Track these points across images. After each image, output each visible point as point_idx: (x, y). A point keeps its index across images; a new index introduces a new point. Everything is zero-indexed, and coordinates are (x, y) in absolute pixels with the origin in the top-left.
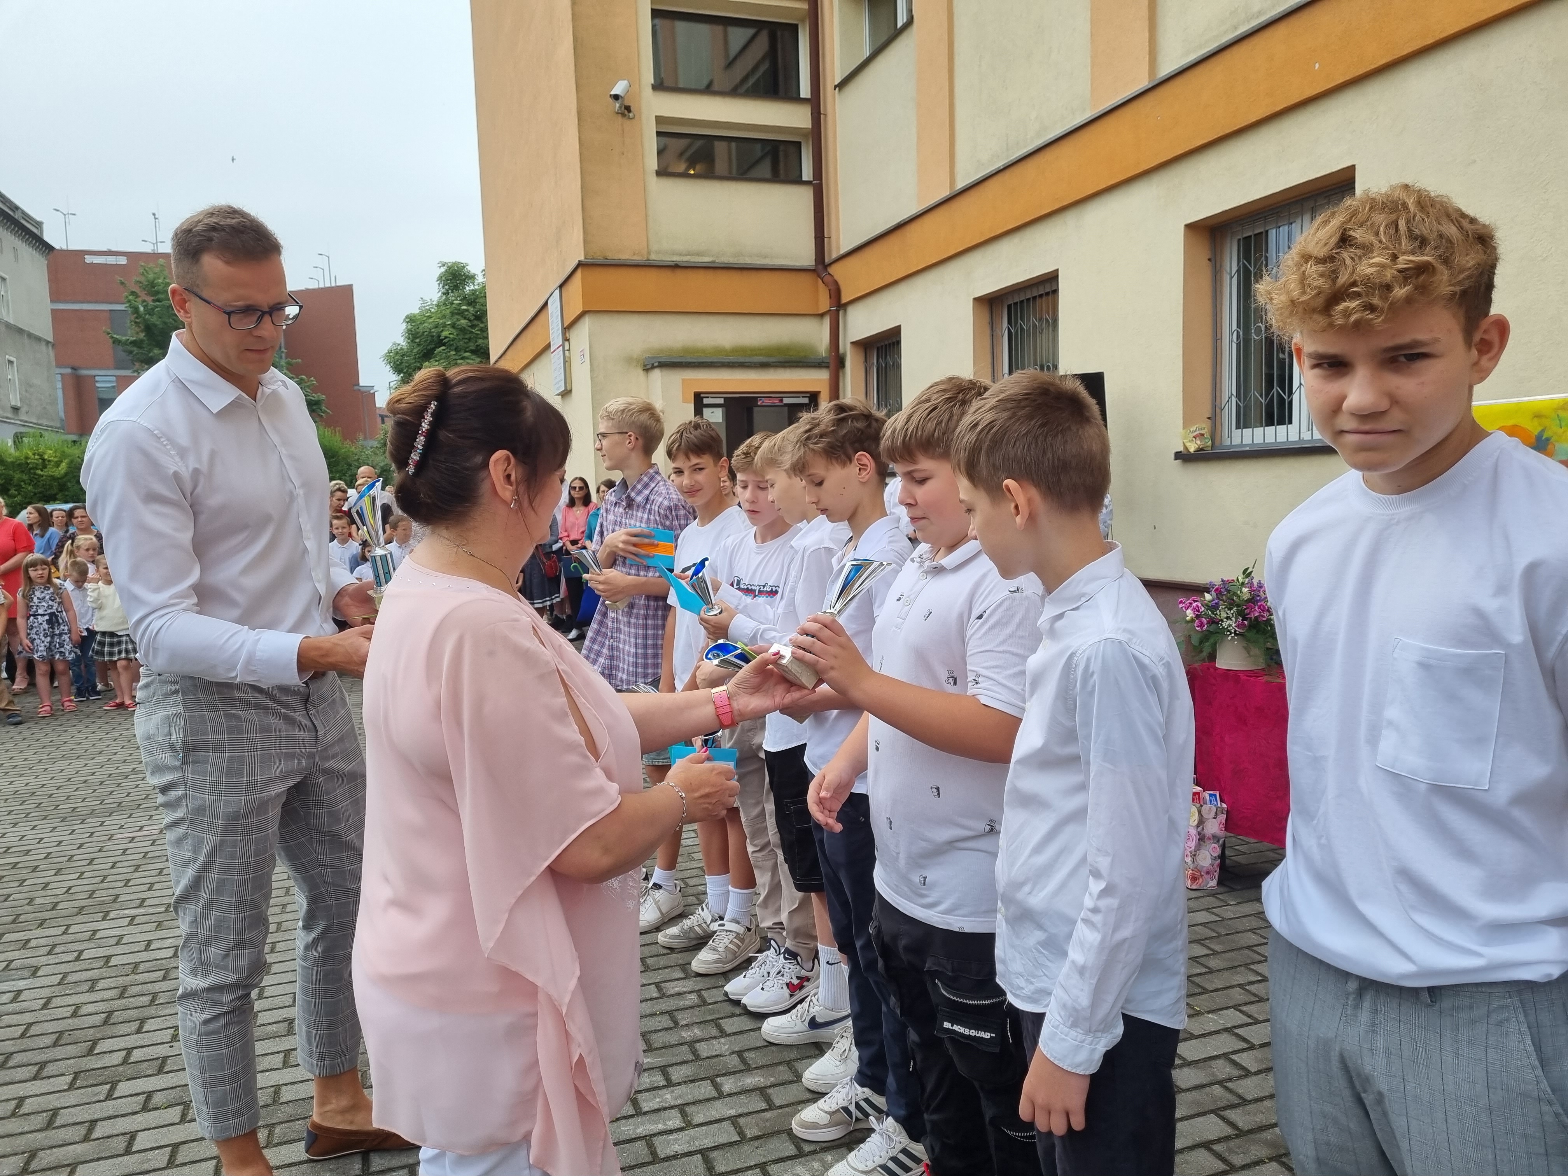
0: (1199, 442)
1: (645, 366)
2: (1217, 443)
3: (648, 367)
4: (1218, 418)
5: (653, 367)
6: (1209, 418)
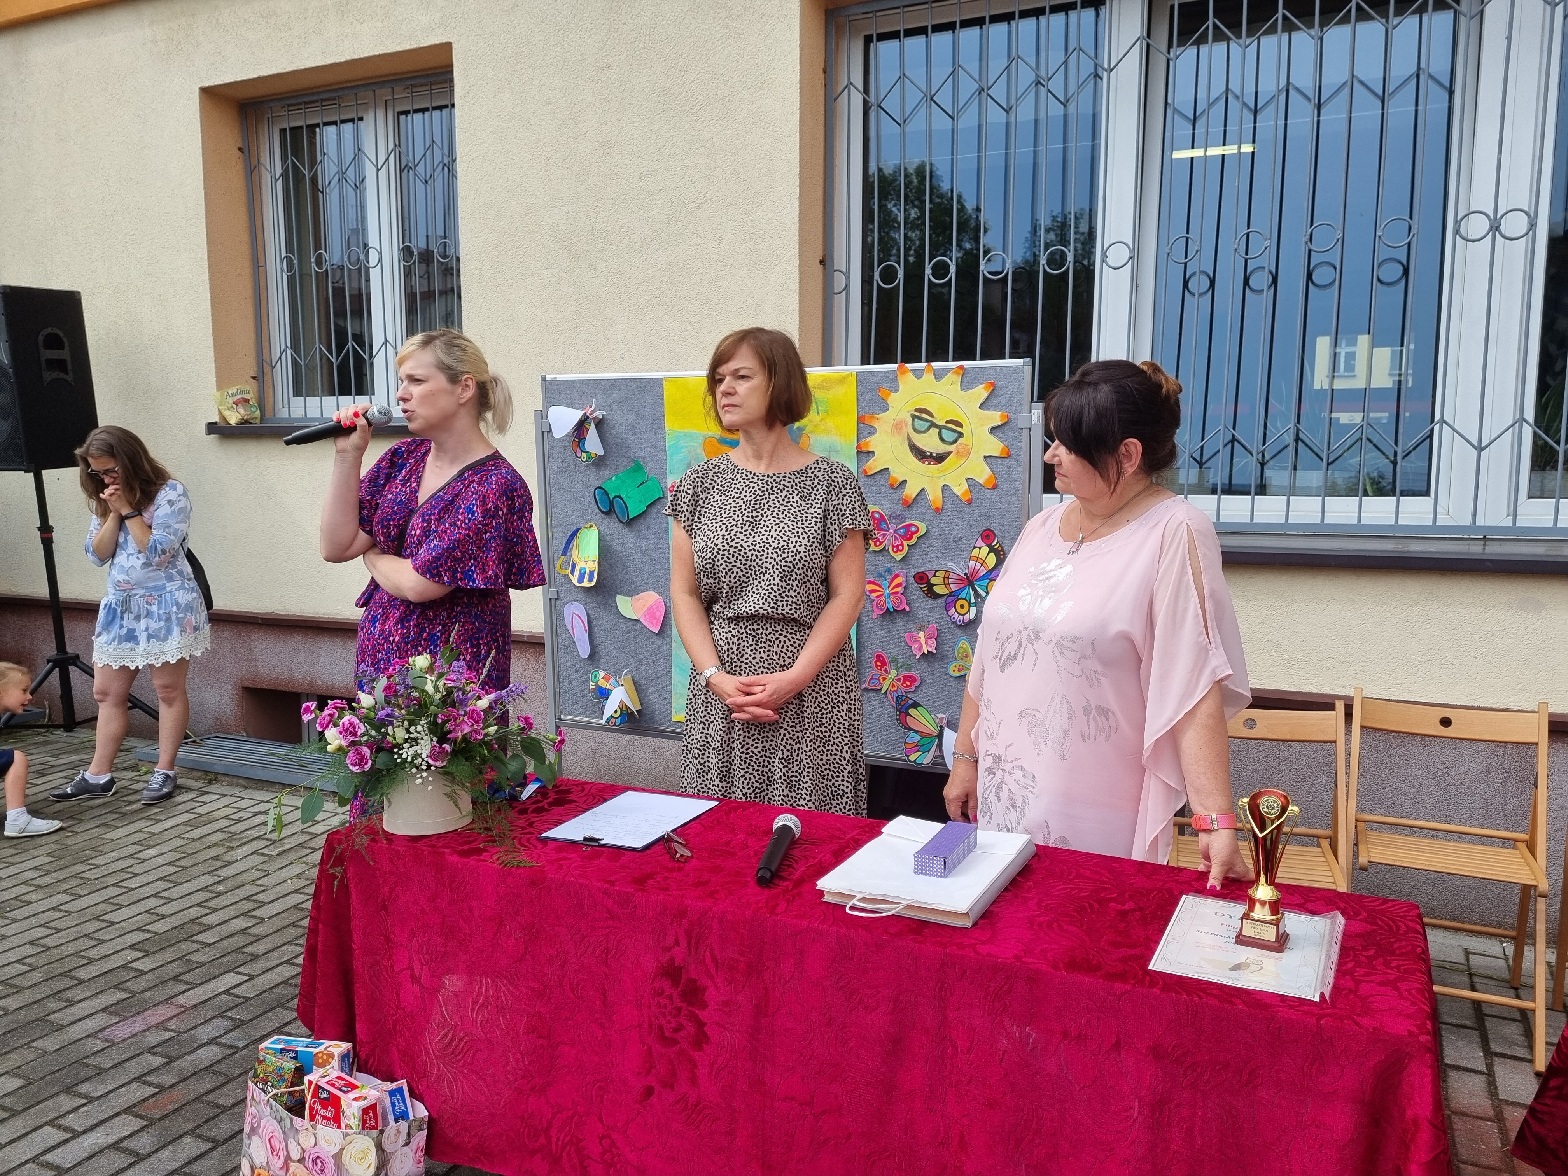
0: (242, 411)
2: (269, 414)
4: (267, 377)
6: (254, 378)
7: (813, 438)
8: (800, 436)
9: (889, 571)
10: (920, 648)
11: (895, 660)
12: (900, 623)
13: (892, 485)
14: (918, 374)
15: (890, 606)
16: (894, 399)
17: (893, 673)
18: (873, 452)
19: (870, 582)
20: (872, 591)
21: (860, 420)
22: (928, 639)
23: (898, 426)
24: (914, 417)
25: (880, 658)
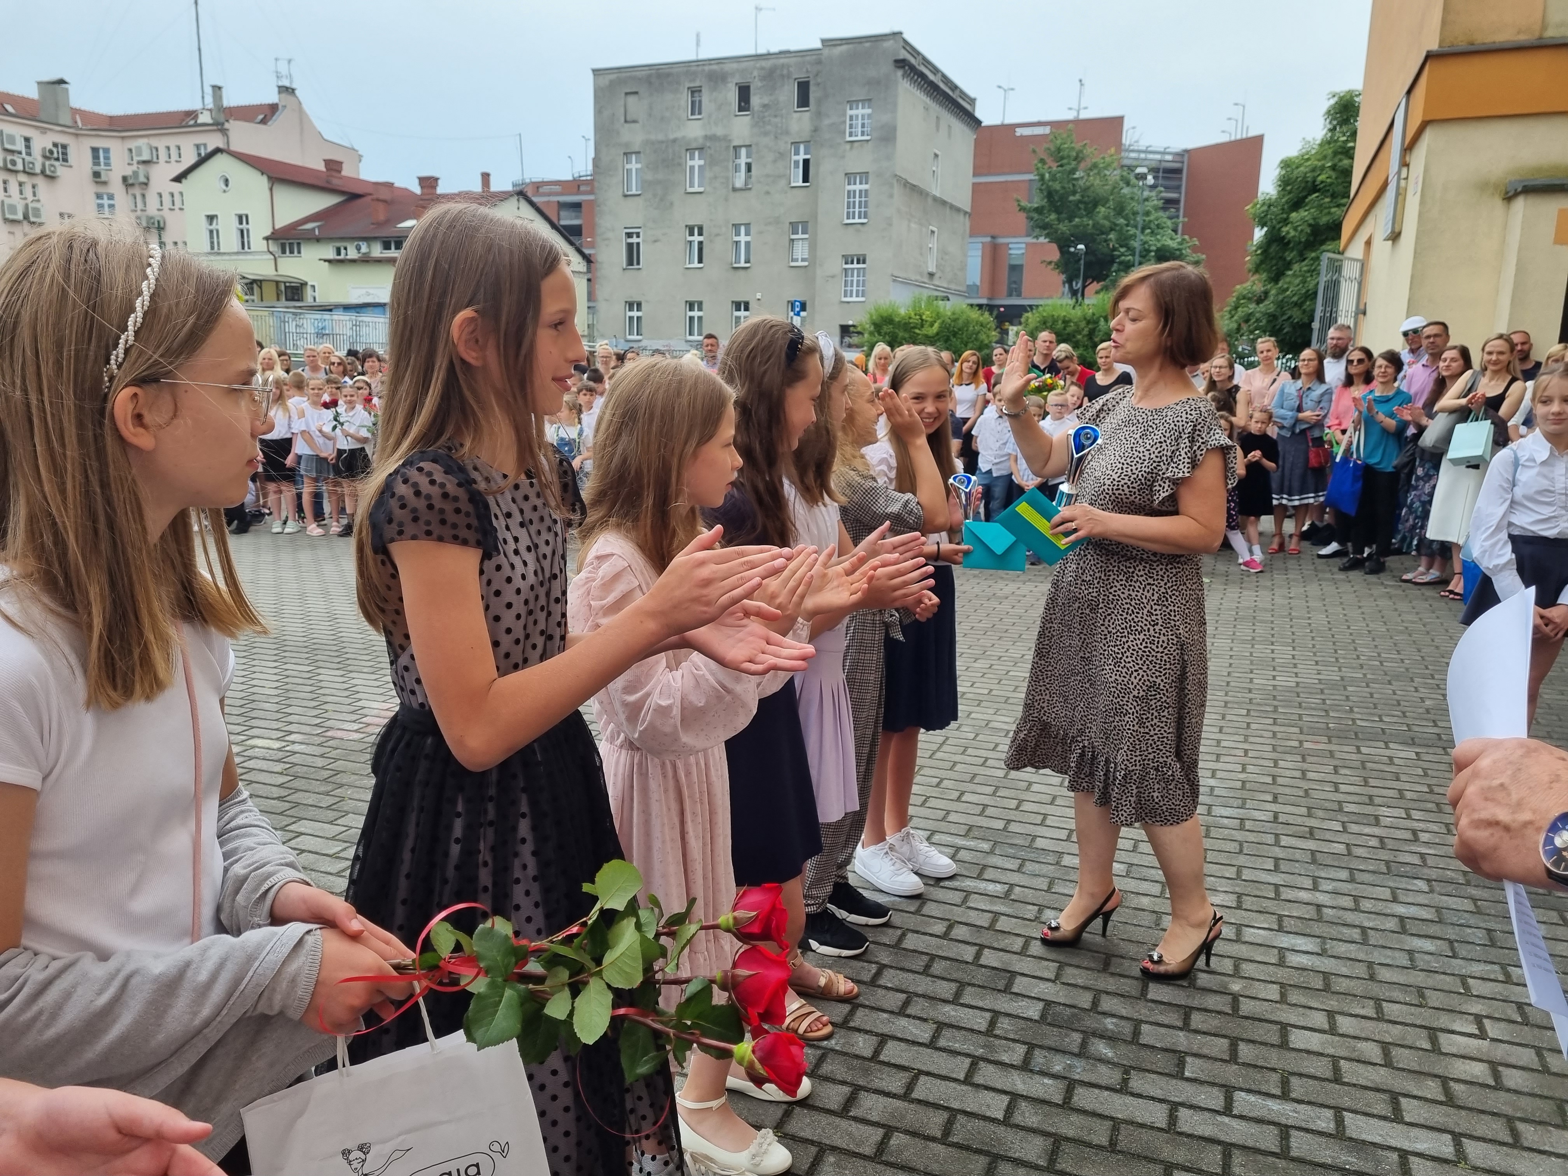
1: (1507, 193)
3: (1510, 194)
5: (1516, 194)
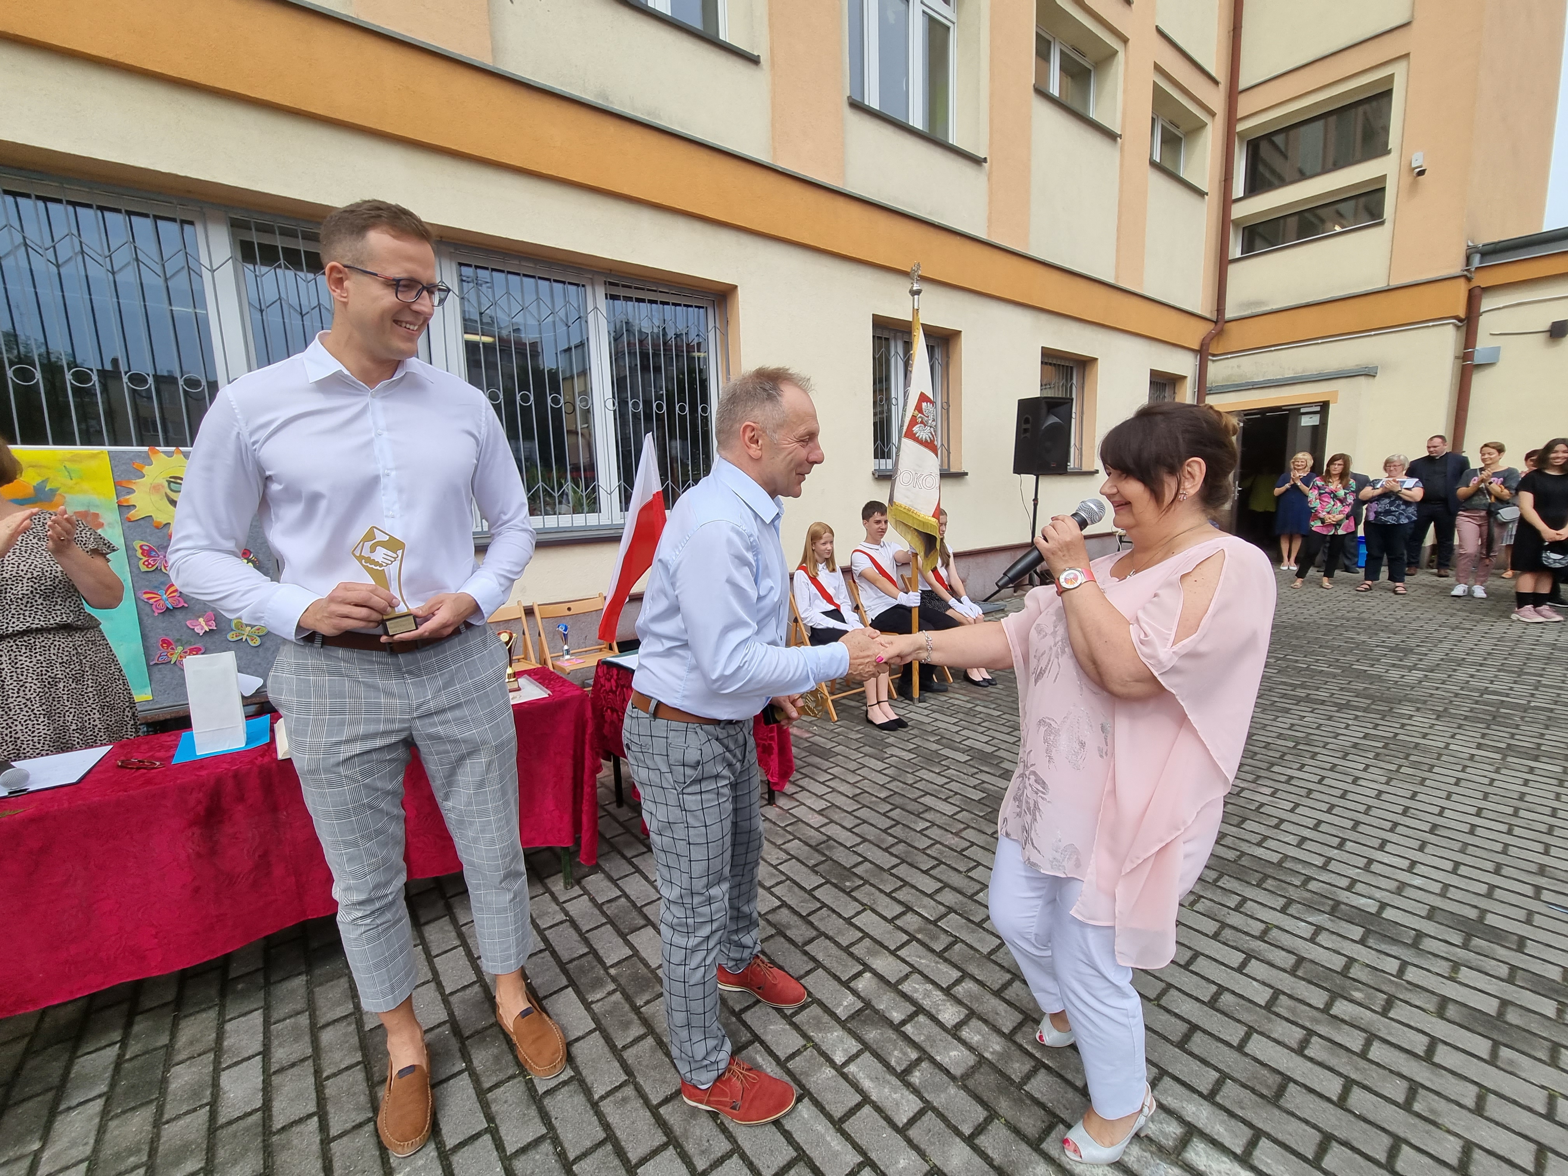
7: (68, 497)
8: (54, 495)
9: (163, 583)
10: (202, 628)
11: (178, 640)
12: (179, 615)
13: (157, 528)
14: (169, 454)
15: (170, 606)
16: (147, 470)
17: (180, 649)
18: (134, 506)
19: (146, 593)
20: (149, 598)
21: (116, 484)
22: (207, 622)
23: (156, 488)
24: (169, 482)
25: (164, 641)
